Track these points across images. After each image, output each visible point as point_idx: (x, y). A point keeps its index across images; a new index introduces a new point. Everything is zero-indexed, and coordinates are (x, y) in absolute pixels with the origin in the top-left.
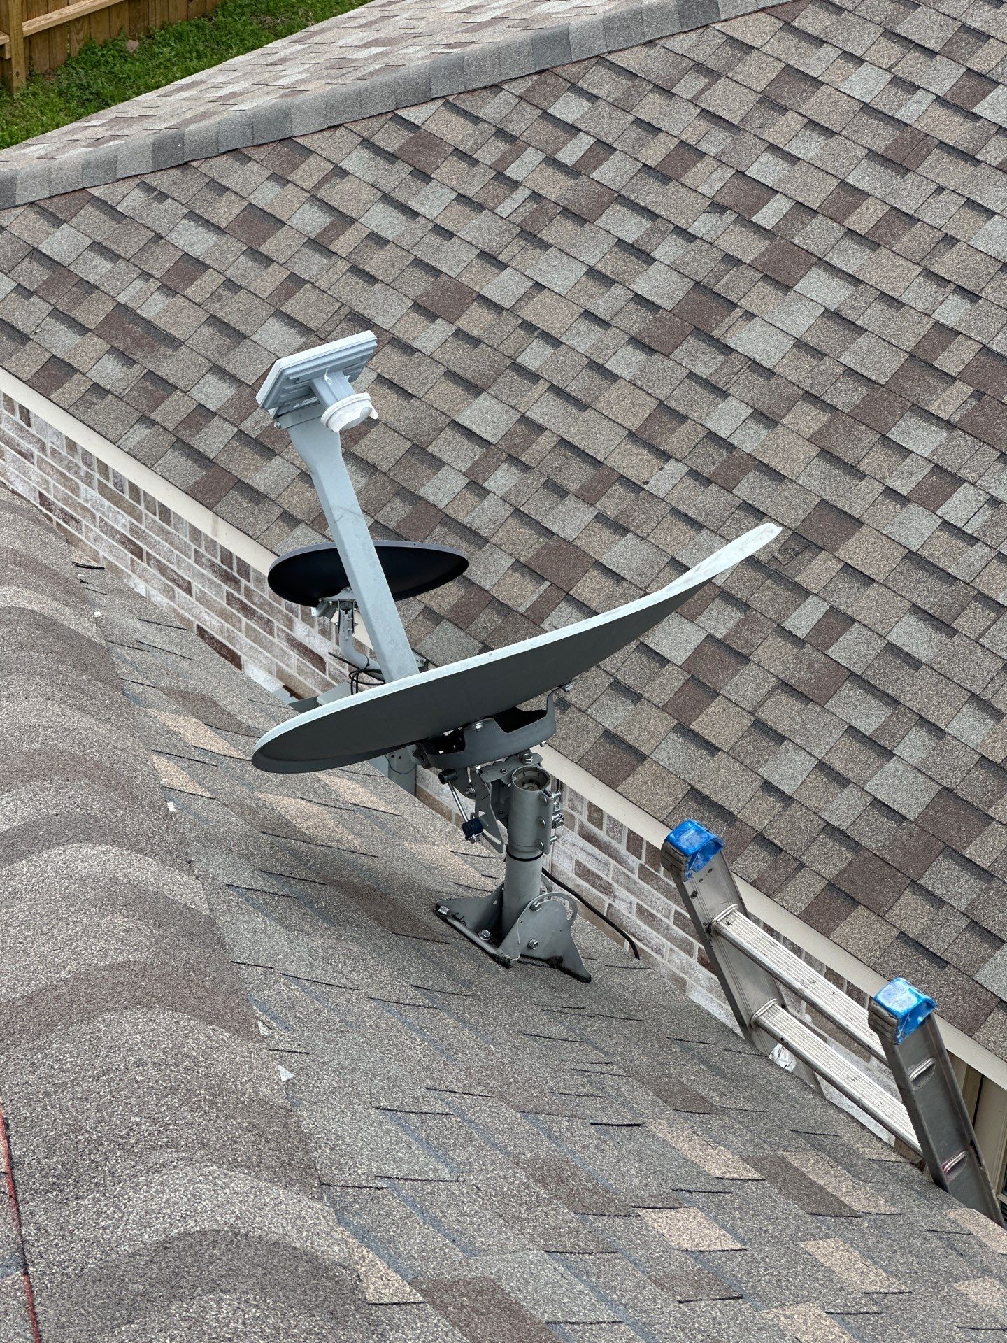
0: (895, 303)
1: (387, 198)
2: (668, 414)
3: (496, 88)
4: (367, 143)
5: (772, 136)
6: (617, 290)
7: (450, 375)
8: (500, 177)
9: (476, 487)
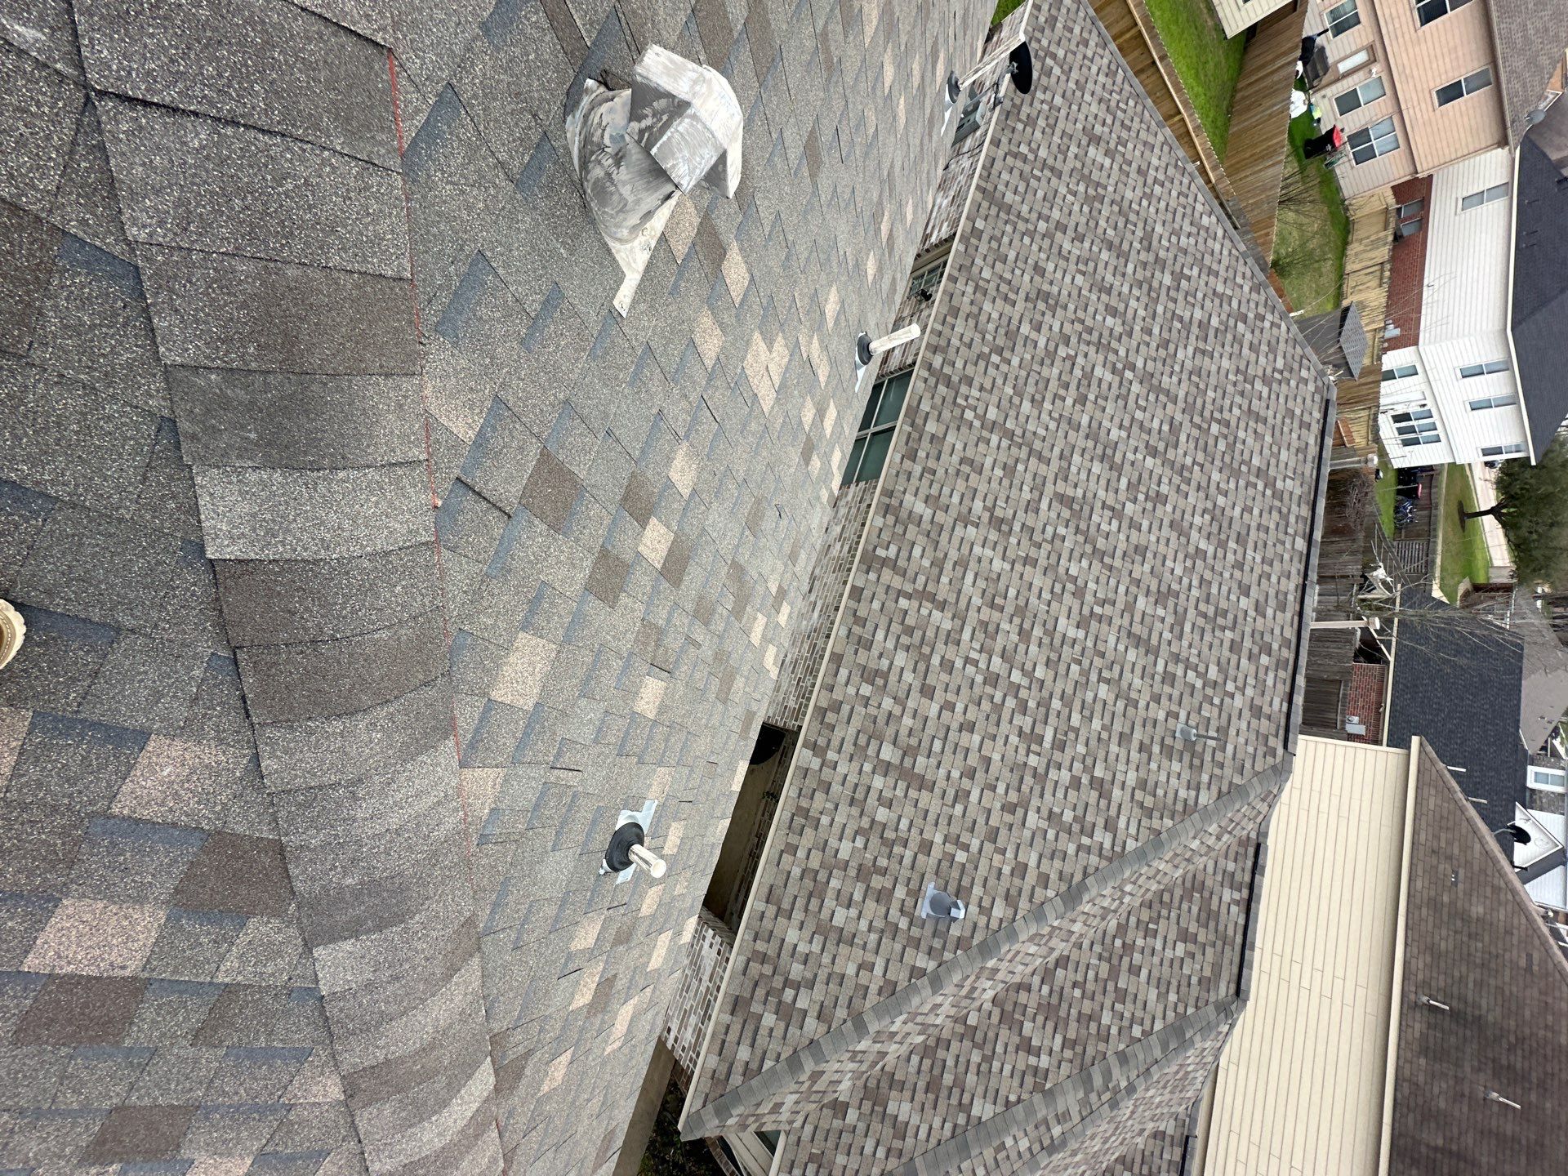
0: (1109, 177)
5: (1138, 145)
6: (1094, 121)
7: (1065, 90)
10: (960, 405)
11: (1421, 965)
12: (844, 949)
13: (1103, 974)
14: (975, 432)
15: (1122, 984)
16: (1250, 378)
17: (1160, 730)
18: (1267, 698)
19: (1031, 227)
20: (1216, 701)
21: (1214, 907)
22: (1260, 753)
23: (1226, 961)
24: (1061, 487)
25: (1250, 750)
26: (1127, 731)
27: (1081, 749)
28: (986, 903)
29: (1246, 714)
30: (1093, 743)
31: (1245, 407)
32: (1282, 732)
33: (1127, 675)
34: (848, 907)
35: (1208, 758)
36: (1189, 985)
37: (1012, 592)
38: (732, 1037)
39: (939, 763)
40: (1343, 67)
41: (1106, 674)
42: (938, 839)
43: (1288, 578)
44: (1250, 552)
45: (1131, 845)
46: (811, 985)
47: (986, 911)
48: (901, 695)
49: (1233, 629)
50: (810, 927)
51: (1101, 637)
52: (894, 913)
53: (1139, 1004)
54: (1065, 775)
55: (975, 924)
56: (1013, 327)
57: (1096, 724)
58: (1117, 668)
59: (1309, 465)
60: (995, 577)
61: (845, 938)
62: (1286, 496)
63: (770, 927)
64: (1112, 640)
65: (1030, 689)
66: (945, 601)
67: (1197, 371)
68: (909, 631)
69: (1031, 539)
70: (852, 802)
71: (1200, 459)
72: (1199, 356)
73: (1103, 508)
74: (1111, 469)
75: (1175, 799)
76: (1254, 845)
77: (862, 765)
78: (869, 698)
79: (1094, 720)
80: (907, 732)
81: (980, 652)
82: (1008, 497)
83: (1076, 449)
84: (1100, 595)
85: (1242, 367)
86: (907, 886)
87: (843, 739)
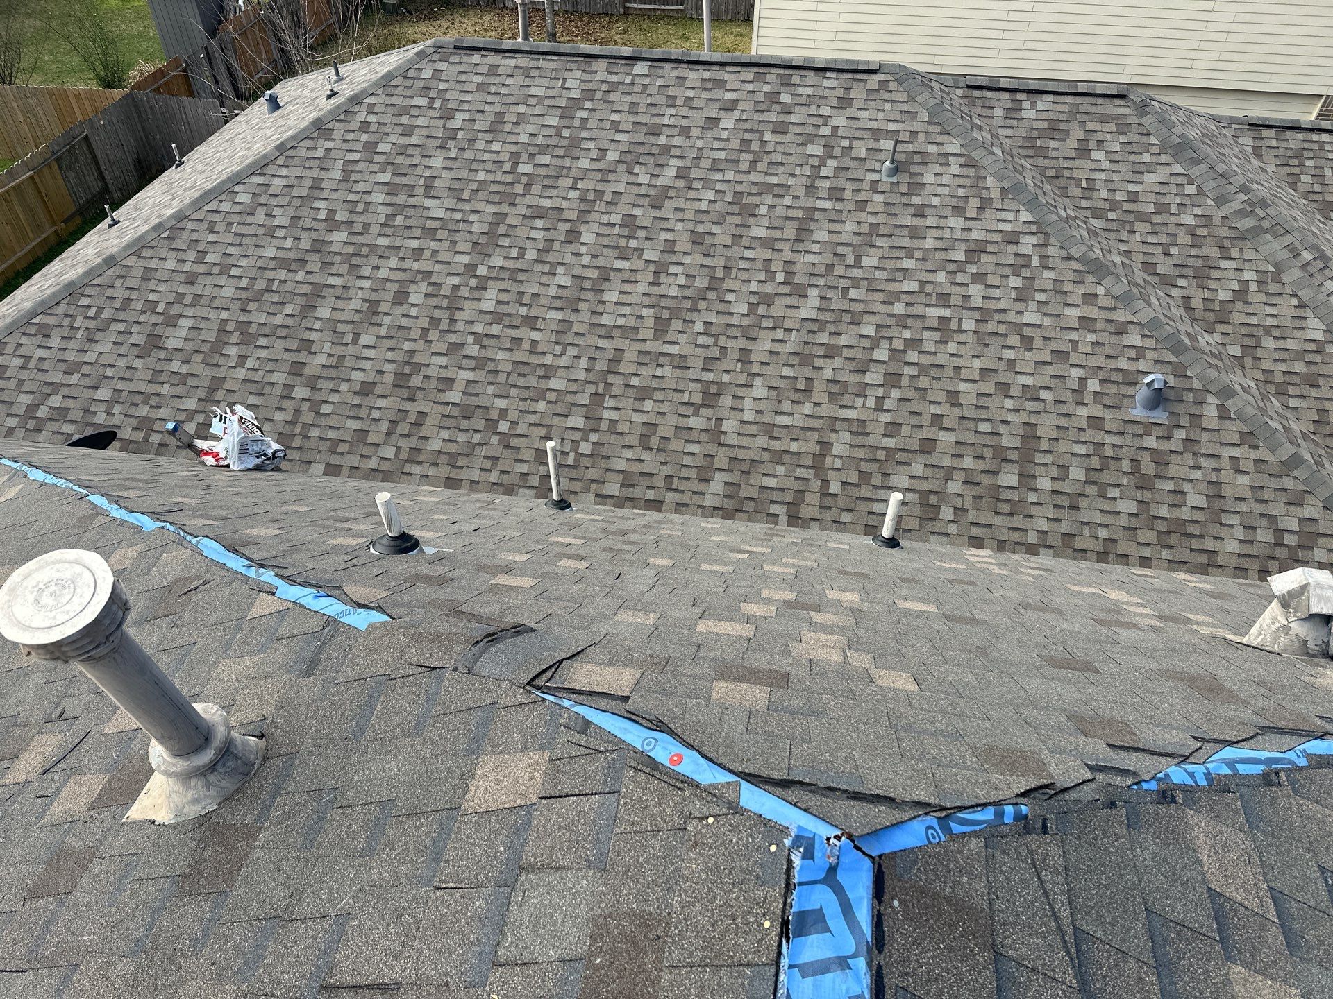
0: (207, 319)
1: (39, 347)
2: (157, 372)
3: (58, 304)
4: (24, 334)
5: (149, 288)
6: (125, 345)
7: (85, 387)
8: (72, 328)
9: (110, 414)
12: (1227, 491)
13: (1147, 227)
14: (605, 438)
15: (1151, 208)
16: (447, 134)
17: (895, 198)
18: (826, 93)
19: (305, 406)
20: (846, 143)
21: (1045, 125)
22: (888, 96)
23: (1094, 110)
24: (647, 333)
25: (887, 106)
26: (906, 232)
27: (941, 277)
28: (1133, 354)
29: (850, 112)
30: (930, 265)
31: (489, 137)
32: (859, 76)
33: (845, 238)
34: (1183, 493)
35: (910, 148)
36: (1130, 143)
37: (786, 372)
39: (1002, 422)
41: (850, 260)
42: (1083, 411)
43: (684, 78)
44: (666, 121)
45: (1025, 216)
46: (1273, 518)
47: (1140, 354)
48: (941, 473)
49: (761, 133)
50: (1216, 529)
51: (810, 270)
52: (1172, 445)
53: (1163, 189)
54: (974, 290)
55: (1156, 362)
56: (456, 412)
57: (908, 264)
58: (840, 250)
59: (542, 64)
60: (774, 394)
61: (1215, 492)
62: (588, 86)
64: (810, 258)
65: (891, 338)
66: (818, 442)
67: (456, 193)
68: (865, 477)
69: (719, 359)
70: (1074, 508)
71: (568, 182)
72: (434, 193)
73: (659, 284)
74: (608, 280)
75: (963, 176)
76: (970, 91)
77: (1032, 503)
78: (956, 508)
79: (905, 267)
80: (980, 462)
81: (865, 396)
82: (675, 390)
83: (594, 321)
84: (763, 277)
85: (438, 143)
86: (1141, 436)
87: (1010, 528)
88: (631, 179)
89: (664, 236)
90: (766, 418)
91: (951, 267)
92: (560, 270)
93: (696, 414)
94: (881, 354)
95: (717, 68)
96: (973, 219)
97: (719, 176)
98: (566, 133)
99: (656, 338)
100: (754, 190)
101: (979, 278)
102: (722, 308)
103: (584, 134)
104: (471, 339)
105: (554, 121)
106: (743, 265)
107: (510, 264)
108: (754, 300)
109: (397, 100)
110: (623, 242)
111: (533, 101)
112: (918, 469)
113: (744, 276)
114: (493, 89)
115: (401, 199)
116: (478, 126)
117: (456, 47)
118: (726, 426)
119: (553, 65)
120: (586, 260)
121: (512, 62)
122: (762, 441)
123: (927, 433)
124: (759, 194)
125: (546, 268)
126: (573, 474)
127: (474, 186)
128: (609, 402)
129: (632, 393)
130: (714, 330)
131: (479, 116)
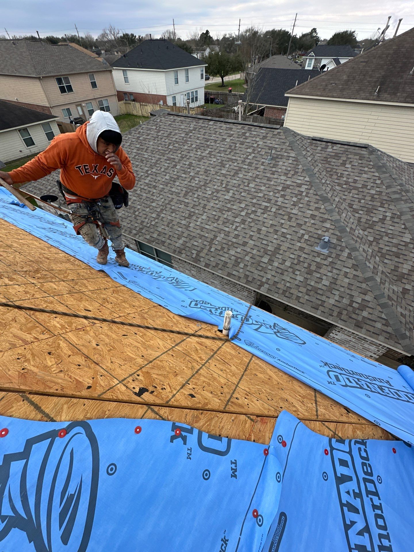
10: (150, 226)
11: (363, 94)
12: (338, 282)
13: (356, 192)
14: (159, 221)
15: (360, 186)
16: (157, 136)
17: (268, 168)
18: (261, 134)
20: (259, 150)
21: (334, 154)
22: (279, 137)
23: (354, 151)
24: (182, 195)
25: (277, 140)
26: (266, 178)
27: (271, 193)
28: (325, 229)
29: (265, 141)
30: (269, 190)
32: (272, 130)
33: (247, 177)
34: (322, 279)
35: (279, 153)
36: (362, 163)
37: (214, 213)
38: (372, 329)
39: (271, 242)
40: (81, 113)
41: (246, 184)
42: (299, 244)
43: (222, 127)
44: (212, 138)
45: (307, 179)
46: (352, 296)
47: (328, 230)
48: (245, 253)
49: (236, 144)
50: (329, 294)
51: (233, 185)
52: (325, 262)
53: (368, 180)
54: (280, 199)
55: (332, 234)
57: (263, 188)
58: (244, 181)
59: (187, 120)
60: (208, 218)
61: (334, 282)
62: (195, 127)
63: (328, 310)
64: (235, 182)
65: (248, 209)
66: (214, 235)
67: (152, 151)
68: (223, 248)
69: (197, 206)
70: (282, 274)
71: (180, 152)
72: (147, 151)
73: (191, 182)
74: (178, 179)
75: (292, 164)
76: (312, 141)
77: (269, 269)
78: (245, 265)
79: (262, 189)
80: (259, 252)
81: (233, 225)
82: (182, 212)
83: (170, 189)
84: (219, 184)
85: (153, 138)
86: (315, 257)
87: (258, 275)
88: (196, 153)
89: (198, 169)
90: (203, 225)
91: (276, 191)
92: (168, 174)
93: (185, 220)
94: (243, 213)
95: (232, 124)
96: (289, 177)
97: (219, 155)
98: (185, 139)
99: (183, 197)
100: (227, 160)
101: (283, 196)
102: (204, 191)
103: (189, 140)
104: (139, 189)
105: (183, 135)
106: (215, 180)
107: (157, 172)
108: (214, 191)
109: (149, 127)
110: (186, 170)
111: (180, 130)
112: (239, 250)
113: (214, 183)
114: (172, 126)
115: (139, 152)
116: (165, 135)
117: (168, 114)
118: (191, 225)
119: (189, 120)
120: (175, 173)
121: (180, 119)
122: (198, 231)
123: (246, 240)
124: (228, 161)
125: (164, 174)
126: (147, 229)
127: (157, 150)
128: (164, 212)
129: (171, 211)
130: (200, 197)
131: (166, 132)
